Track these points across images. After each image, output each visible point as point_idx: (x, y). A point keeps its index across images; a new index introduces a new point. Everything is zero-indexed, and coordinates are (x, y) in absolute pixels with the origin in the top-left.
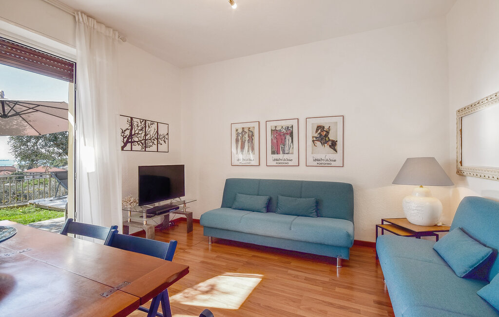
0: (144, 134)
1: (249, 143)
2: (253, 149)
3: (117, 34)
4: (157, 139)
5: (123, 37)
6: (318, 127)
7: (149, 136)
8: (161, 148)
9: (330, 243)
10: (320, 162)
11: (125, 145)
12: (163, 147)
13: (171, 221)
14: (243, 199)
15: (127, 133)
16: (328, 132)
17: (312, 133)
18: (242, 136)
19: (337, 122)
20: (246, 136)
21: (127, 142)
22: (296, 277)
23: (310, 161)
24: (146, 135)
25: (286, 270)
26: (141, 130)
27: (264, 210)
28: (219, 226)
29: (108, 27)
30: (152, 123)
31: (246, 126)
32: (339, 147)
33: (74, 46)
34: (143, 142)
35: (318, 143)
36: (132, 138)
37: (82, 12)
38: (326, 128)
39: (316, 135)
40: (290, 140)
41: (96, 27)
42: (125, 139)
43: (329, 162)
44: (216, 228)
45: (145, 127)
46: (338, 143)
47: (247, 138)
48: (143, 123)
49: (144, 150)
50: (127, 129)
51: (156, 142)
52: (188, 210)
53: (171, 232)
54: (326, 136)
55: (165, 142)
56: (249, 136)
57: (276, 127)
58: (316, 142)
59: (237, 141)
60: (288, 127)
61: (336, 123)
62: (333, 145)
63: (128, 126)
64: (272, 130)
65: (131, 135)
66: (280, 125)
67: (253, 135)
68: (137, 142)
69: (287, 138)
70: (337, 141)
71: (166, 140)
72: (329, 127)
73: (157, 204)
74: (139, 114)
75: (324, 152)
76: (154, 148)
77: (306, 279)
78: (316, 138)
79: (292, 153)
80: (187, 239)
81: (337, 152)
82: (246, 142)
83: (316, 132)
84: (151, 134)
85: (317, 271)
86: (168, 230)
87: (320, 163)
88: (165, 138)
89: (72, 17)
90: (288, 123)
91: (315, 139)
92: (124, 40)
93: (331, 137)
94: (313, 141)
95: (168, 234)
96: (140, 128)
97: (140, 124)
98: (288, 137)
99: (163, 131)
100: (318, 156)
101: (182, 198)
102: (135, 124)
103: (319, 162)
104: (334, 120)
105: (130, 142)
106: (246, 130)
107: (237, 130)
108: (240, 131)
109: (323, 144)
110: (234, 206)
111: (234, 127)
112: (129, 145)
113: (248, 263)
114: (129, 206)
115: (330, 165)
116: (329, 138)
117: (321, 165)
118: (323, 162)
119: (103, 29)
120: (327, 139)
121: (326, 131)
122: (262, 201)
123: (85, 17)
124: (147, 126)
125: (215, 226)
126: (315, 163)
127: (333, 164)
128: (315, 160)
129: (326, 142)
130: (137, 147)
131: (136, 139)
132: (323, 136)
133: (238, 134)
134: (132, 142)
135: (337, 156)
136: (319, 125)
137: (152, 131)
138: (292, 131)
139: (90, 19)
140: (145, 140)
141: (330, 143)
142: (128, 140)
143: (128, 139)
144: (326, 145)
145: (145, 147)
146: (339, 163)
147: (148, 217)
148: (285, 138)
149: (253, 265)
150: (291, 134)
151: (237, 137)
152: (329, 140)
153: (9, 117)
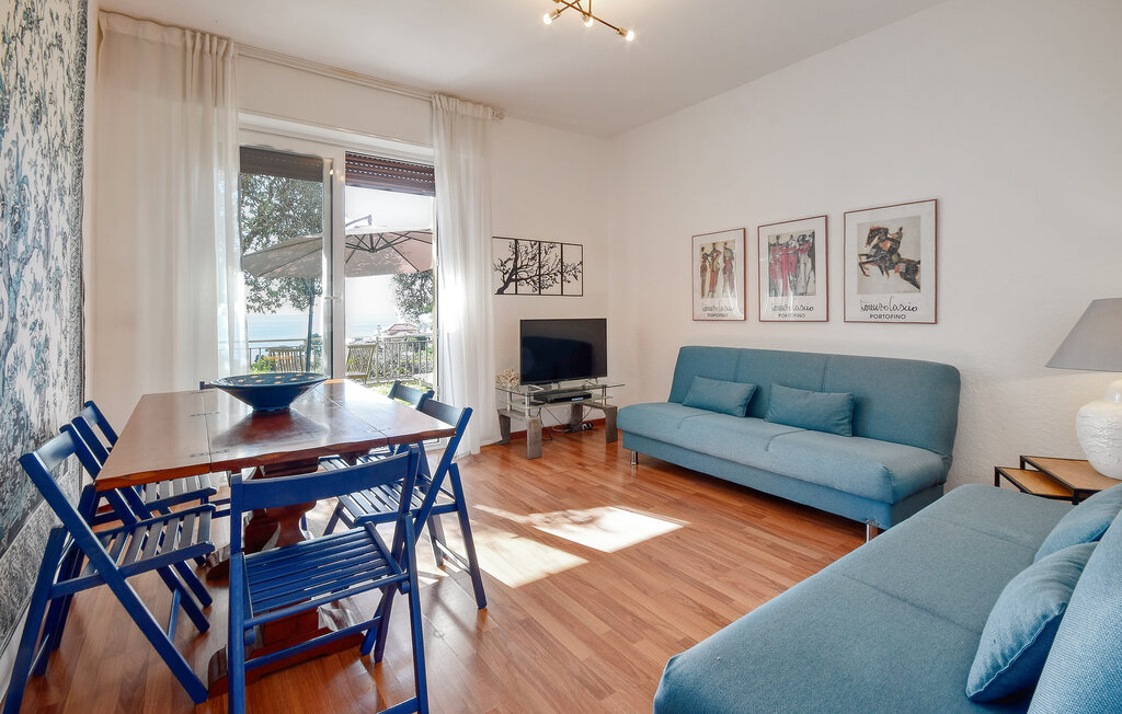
0: (537, 265)
1: (724, 273)
2: (732, 287)
3: (490, 110)
4: (562, 273)
5: (499, 113)
6: (872, 231)
7: (545, 268)
8: (567, 288)
9: (845, 487)
10: (878, 313)
11: (506, 285)
12: (572, 287)
13: (587, 423)
14: (704, 388)
15: (510, 265)
16: (896, 242)
17: (857, 245)
18: (713, 260)
19: (919, 218)
20: (720, 260)
21: (510, 280)
22: (756, 539)
23: (855, 312)
24: (540, 267)
25: (742, 525)
26: (533, 258)
27: (741, 411)
28: (645, 433)
29: (477, 103)
30: (552, 245)
31: (720, 239)
32: (925, 275)
33: (431, 146)
34: (535, 279)
35: (873, 270)
36: (516, 274)
37: (442, 93)
38: (893, 231)
39: (868, 250)
40: (809, 265)
41: (458, 110)
42: (507, 276)
43: (899, 313)
44: (640, 436)
45: (540, 253)
46: (922, 267)
47: (722, 265)
48: (535, 247)
49: (537, 292)
50: (510, 259)
51: (558, 278)
52: (610, 403)
53: (585, 440)
54: (893, 251)
55: (576, 277)
56: (725, 261)
57: (778, 237)
58: (866, 266)
59: (704, 269)
60: (804, 236)
61: (916, 220)
62: (911, 272)
63: (510, 254)
64: (770, 245)
65: (515, 269)
66: (788, 232)
67: (732, 258)
68: (526, 279)
69: (802, 261)
70: (919, 262)
71: (579, 275)
72: (901, 229)
73: (554, 387)
74: (529, 232)
75: (888, 288)
76: (556, 288)
77: (773, 546)
78: (868, 256)
79: (814, 294)
80: (607, 454)
81: (919, 287)
82: (721, 273)
83: (869, 243)
84: (550, 265)
85: (810, 539)
86: (580, 435)
87: (877, 316)
88: (578, 271)
89: (427, 104)
90: (804, 228)
91: (864, 259)
92: (501, 116)
93: (906, 252)
94: (861, 264)
95: (581, 442)
96: (530, 256)
97: (530, 250)
98: (804, 258)
99: (571, 258)
100: (873, 300)
101: (601, 380)
102: (522, 250)
103: (874, 312)
104: (911, 211)
105: (513, 280)
106: (720, 248)
107: (703, 249)
108: (709, 250)
109: (885, 270)
110: (686, 401)
111: (699, 242)
112: (512, 284)
113: (678, 503)
114: (509, 385)
115: (901, 320)
116: (899, 255)
117: (879, 320)
118: (883, 312)
119: (468, 109)
120: (894, 258)
121: (892, 240)
122: (738, 393)
123: (444, 99)
124: (543, 252)
125: (639, 432)
126: (866, 315)
127: (910, 316)
128: (866, 308)
129: (893, 266)
130: (525, 288)
131: (524, 275)
132: (885, 251)
133: (705, 257)
134: (516, 280)
135: (922, 299)
136: (876, 226)
137: (551, 259)
138: (813, 244)
139: (451, 99)
140: (540, 275)
141: (902, 267)
142: (512, 277)
143: (511, 275)
144: (891, 272)
145: (540, 287)
146: (926, 313)
147: (531, 404)
148: (799, 261)
149: (686, 506)
150: (811, 253)
151: (704, 261)
152: (901, 260)
153: (377, 250)
